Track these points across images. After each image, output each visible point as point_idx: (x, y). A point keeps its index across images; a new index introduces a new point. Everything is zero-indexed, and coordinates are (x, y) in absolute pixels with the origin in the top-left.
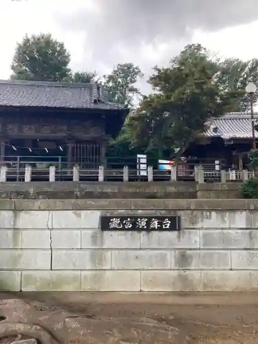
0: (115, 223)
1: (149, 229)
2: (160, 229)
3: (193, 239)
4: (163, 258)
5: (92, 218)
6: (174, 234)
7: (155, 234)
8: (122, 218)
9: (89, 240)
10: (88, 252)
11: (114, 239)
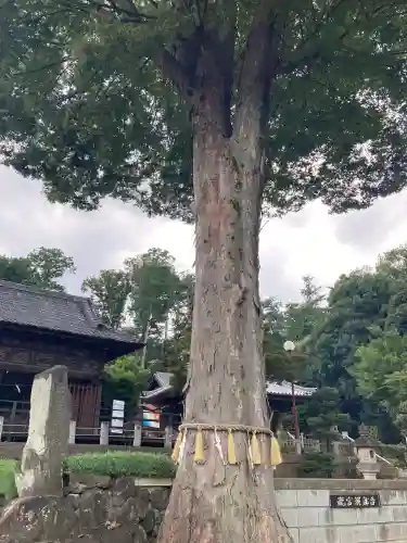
0: (340, 502)
1: (362, 507)
2: (369, 506)
3: (388, 514)
4: (372, 531)
5: (324, 496)
6: (376, 510)
7: (366, 510)
8: (345, 497)
9: (322, 517)
10: (323, 529)
11: (340, 515)
